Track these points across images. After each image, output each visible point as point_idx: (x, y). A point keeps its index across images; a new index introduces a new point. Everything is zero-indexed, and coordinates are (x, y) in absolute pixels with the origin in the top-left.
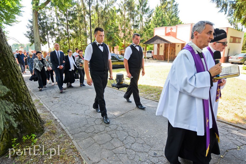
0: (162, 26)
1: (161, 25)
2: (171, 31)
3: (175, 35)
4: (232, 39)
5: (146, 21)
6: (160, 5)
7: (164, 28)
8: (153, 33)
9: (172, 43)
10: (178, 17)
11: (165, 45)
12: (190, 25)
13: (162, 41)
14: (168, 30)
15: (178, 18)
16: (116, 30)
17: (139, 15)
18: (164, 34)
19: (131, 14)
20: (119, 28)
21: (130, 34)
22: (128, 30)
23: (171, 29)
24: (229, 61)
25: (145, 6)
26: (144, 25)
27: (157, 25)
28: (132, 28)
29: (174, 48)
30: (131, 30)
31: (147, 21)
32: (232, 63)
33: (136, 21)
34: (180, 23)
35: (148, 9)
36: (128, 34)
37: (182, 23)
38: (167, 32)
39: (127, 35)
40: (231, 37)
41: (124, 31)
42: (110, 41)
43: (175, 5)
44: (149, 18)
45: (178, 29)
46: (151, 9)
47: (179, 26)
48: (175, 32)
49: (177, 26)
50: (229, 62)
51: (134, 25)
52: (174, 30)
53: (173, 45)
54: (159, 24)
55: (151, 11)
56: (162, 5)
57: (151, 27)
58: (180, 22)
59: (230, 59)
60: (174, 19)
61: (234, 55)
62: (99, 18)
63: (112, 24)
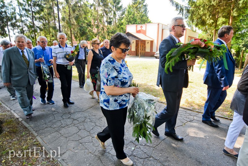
0: (133, 24)
1: (133, 22)
2: (141, 28)
3: (144, 33)
4: (190, 38)
5: (119, 18)
6: (131, 4)
7: (135, 25)
8: (126, 30)
9: (143, 40)
10: (148, 16)
11: (137, 41)
12: (157, 24)
13: (134, 38)
14: (139, 28)
15: (148, 18)
16: (89, 25)
17: (113, 12)
18: (135, 31)
19: (104, 10)
20: (92, 23)
21: (103, 30)
22: (101, 26)
23: (141, 27)
25: (118, 3)
26: (117, 22)
27: (129, 22)
28: (106, 24)
29: (145, 44)
30: (104, 25)
31: (120, 18)
33: (110, 18)
34: (150, 22)
35: (121, 7)
36: (102, 30)
37: (151, 22)
38: (138, 30)
39: (100, 30)
40: (189, 37)
41: (98, 27)
42: (83, 36)
43: (145, 6)
44: (122, 15)
45: (147, 27)
46: (124, 7)
47: (148, 25)
48: (145, 30)
49: (146, 25)
51: (107, 21)
52: (144, 28)
53: (144, 42)
54: (131, 22)
55: (123, 9)
56: (134, 4)
57: (124, 24)
58: (150, 21)
60: (144, 18)
62: (69, 12)
63: (85, 18)
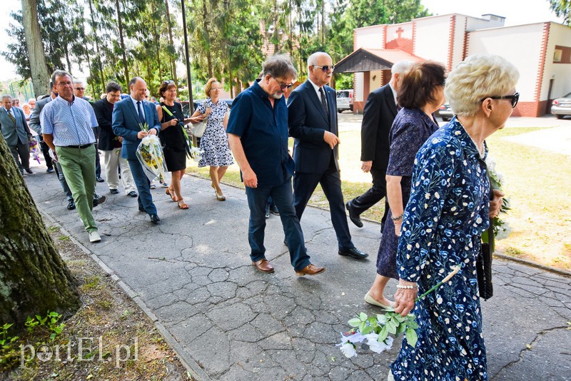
0: (374, 24)
1: (372, 20)
2: (399, 35)
3: (408, 47)
4: (560, 52)
5: (333, 12)
7: (380, 27)
8: (352, 42)
11: (384, 73)
12: (449, 19)
13: (377, 64)
14: (392, 32)
16: (254, 36)
18: (380, 45)
20: (262, 32)
21: (291, 47)
22: (286, 38)
23: (400, 31)
24: (552, 113)
26: (326, 23)
27: (362, 20)
28: (297, 31)
30: (292, 36)
31: (335, 10)
32: (561, 117)
33: (308, 13)
34: (424, 15)
36: (286, 48)
37: (429, 13)
38: (389, 40)
39: (283, 50)
40: (557, 47)
41: (276, 38)
42: (237, 68)
45: (418, 30)
47: (419, 22)
48: (410, 38)
49: (414, 23)
50: (552, 115)
51: (300, 23)
52: (407, 35)
54: (366, 19)
57: (347, 26)
58: (424, 10)
59: (554, 108)
60: (406, 3)
61: (566, 97)
62: (204, 6)
63: (243, 21)
